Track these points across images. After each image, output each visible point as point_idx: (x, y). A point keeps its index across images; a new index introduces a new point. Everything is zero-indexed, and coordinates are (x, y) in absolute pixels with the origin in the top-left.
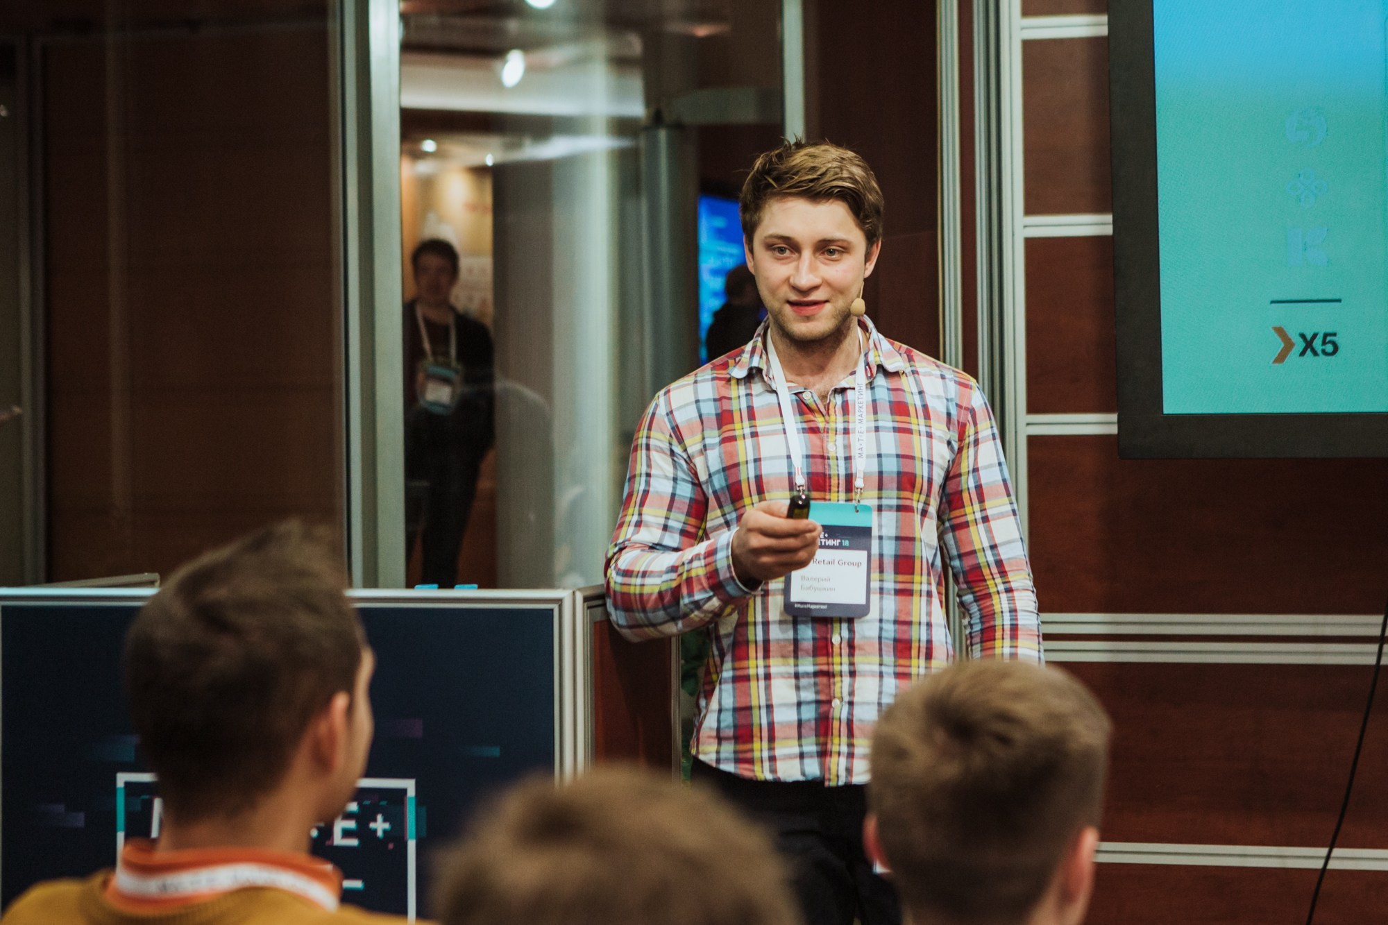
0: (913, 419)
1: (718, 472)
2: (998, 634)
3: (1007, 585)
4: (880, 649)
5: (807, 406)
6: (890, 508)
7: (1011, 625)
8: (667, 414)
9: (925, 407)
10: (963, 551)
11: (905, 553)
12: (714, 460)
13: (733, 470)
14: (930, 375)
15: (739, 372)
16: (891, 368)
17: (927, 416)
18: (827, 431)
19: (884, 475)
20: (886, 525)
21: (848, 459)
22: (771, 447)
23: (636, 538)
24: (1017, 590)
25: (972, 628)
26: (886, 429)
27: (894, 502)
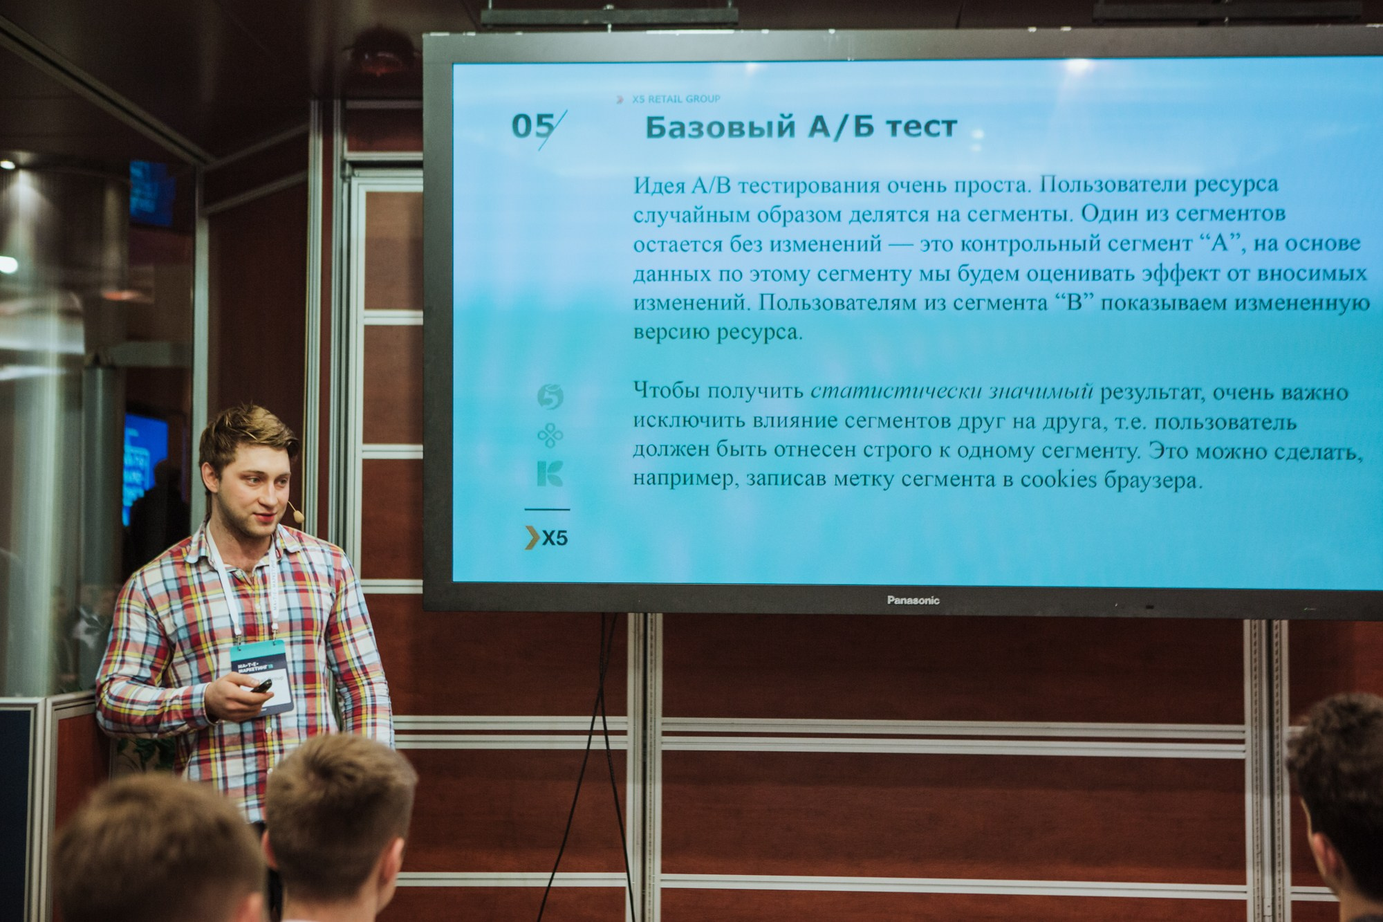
0: (308, 583)
1: (182, 627)
2: (364, 711)
3: (369, 681)
4: (299, 734)
5: (239, 580)
6: (298, 642)
7: (372, 705)
8: (143, 590)
9: (314, 573)
10: (339, 661)
11: (309, 670)
12: (180, 619)
13: (193, 626)
14: (314, 550)
15: (192, 559)
16: (291, 549)
17: (316, 579)
18: (254, 596)
19: (293, 622)
20: (295, 654)
21: (269, 613)
22: (217, 609)
23: (121, 672)
24: (375, 683)
25: (346, 708)
26: (292, 591)
27: (301, 638)
